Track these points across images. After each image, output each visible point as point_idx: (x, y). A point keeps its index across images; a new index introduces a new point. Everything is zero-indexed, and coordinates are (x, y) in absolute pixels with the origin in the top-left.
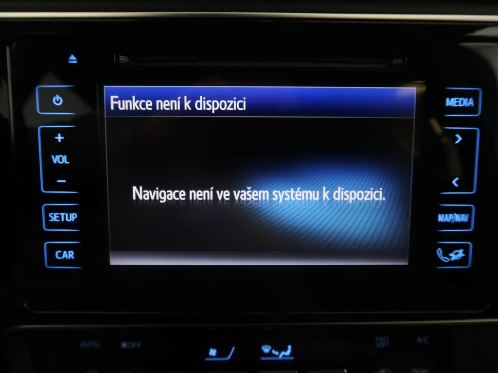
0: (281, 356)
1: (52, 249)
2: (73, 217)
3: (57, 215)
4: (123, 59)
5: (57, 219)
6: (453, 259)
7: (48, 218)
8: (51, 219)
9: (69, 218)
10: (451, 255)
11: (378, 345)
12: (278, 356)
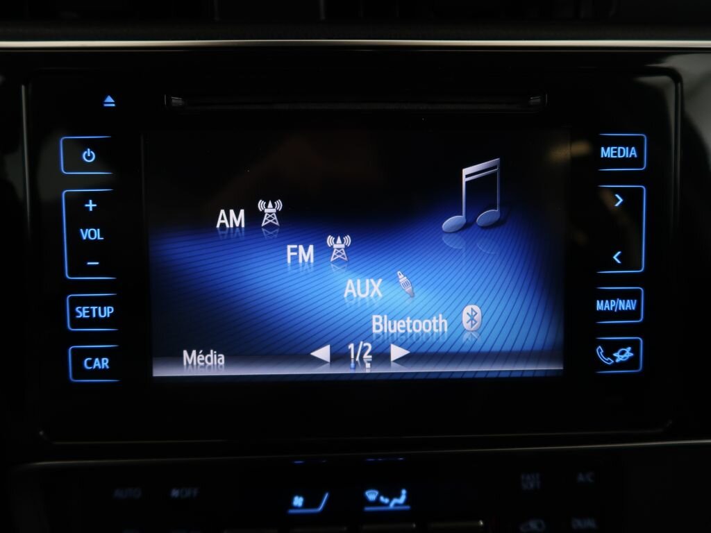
0: (392, 505)
1: (80, 356)
2: (108, 311)
3: (86, 310)
4: (176, 101)
5: (87, 314)
6: (617, 361)
7: (74, 314)
8: (78, 314)
9: (103, 313)
10: (615, 355)
11: (525, 487)
12: (388, 505)
